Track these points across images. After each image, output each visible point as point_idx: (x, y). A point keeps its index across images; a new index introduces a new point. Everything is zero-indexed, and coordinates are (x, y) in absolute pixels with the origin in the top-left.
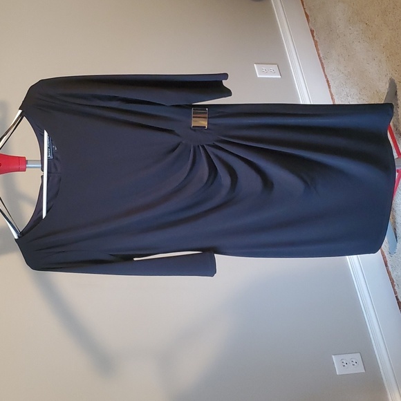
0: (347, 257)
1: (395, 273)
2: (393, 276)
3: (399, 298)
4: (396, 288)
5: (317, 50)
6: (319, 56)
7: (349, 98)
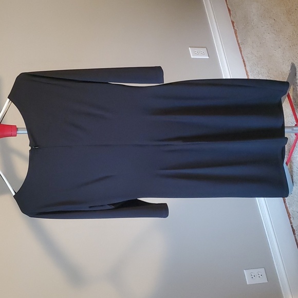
0: (257, 198)
1: (291, 209)
2: (290, 210)
3: (294, 227)
4: (292, 219)
5: (237, 37)
6: (238, 41)
7: (260, 75)
